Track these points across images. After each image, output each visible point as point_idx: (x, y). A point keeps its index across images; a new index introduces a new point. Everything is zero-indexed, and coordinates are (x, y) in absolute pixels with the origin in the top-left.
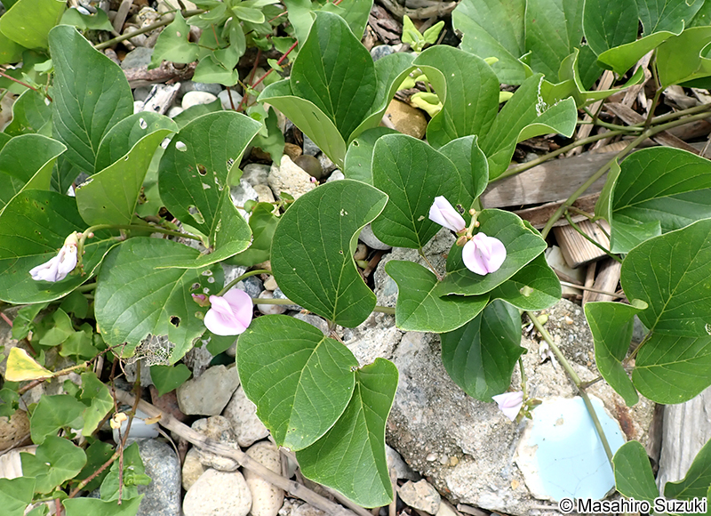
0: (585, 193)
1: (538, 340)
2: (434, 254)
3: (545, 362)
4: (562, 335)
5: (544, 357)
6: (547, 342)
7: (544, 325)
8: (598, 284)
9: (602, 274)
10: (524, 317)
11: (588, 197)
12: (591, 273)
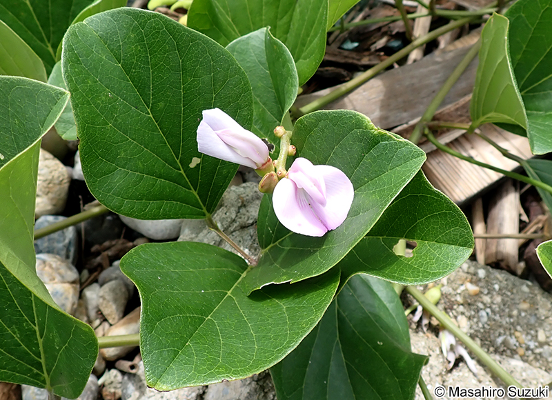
0: (443, 103)
1: (436, 330)
2: (243, 227)
3: (456, 365)
4: (467, 314)
5: (452, 358)
6: (451, 332)
7: (437, 304)
8: (492, 228)
9: (495, 212)
10: (405, 298)
11: (450, 107)
12: (479, 214)
